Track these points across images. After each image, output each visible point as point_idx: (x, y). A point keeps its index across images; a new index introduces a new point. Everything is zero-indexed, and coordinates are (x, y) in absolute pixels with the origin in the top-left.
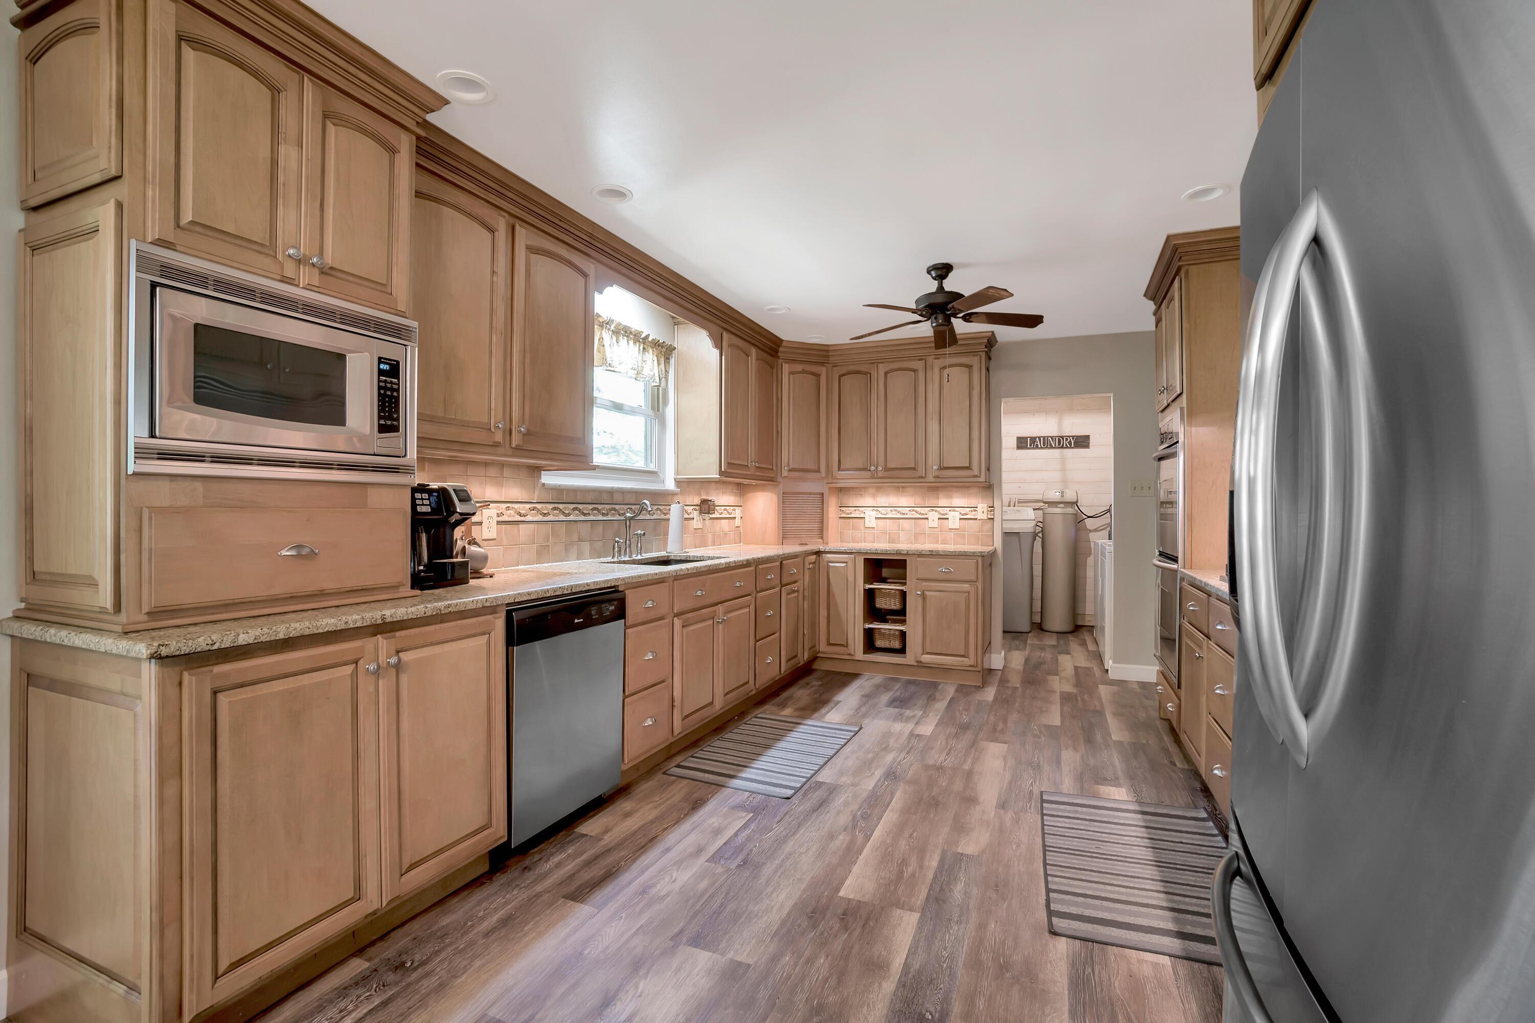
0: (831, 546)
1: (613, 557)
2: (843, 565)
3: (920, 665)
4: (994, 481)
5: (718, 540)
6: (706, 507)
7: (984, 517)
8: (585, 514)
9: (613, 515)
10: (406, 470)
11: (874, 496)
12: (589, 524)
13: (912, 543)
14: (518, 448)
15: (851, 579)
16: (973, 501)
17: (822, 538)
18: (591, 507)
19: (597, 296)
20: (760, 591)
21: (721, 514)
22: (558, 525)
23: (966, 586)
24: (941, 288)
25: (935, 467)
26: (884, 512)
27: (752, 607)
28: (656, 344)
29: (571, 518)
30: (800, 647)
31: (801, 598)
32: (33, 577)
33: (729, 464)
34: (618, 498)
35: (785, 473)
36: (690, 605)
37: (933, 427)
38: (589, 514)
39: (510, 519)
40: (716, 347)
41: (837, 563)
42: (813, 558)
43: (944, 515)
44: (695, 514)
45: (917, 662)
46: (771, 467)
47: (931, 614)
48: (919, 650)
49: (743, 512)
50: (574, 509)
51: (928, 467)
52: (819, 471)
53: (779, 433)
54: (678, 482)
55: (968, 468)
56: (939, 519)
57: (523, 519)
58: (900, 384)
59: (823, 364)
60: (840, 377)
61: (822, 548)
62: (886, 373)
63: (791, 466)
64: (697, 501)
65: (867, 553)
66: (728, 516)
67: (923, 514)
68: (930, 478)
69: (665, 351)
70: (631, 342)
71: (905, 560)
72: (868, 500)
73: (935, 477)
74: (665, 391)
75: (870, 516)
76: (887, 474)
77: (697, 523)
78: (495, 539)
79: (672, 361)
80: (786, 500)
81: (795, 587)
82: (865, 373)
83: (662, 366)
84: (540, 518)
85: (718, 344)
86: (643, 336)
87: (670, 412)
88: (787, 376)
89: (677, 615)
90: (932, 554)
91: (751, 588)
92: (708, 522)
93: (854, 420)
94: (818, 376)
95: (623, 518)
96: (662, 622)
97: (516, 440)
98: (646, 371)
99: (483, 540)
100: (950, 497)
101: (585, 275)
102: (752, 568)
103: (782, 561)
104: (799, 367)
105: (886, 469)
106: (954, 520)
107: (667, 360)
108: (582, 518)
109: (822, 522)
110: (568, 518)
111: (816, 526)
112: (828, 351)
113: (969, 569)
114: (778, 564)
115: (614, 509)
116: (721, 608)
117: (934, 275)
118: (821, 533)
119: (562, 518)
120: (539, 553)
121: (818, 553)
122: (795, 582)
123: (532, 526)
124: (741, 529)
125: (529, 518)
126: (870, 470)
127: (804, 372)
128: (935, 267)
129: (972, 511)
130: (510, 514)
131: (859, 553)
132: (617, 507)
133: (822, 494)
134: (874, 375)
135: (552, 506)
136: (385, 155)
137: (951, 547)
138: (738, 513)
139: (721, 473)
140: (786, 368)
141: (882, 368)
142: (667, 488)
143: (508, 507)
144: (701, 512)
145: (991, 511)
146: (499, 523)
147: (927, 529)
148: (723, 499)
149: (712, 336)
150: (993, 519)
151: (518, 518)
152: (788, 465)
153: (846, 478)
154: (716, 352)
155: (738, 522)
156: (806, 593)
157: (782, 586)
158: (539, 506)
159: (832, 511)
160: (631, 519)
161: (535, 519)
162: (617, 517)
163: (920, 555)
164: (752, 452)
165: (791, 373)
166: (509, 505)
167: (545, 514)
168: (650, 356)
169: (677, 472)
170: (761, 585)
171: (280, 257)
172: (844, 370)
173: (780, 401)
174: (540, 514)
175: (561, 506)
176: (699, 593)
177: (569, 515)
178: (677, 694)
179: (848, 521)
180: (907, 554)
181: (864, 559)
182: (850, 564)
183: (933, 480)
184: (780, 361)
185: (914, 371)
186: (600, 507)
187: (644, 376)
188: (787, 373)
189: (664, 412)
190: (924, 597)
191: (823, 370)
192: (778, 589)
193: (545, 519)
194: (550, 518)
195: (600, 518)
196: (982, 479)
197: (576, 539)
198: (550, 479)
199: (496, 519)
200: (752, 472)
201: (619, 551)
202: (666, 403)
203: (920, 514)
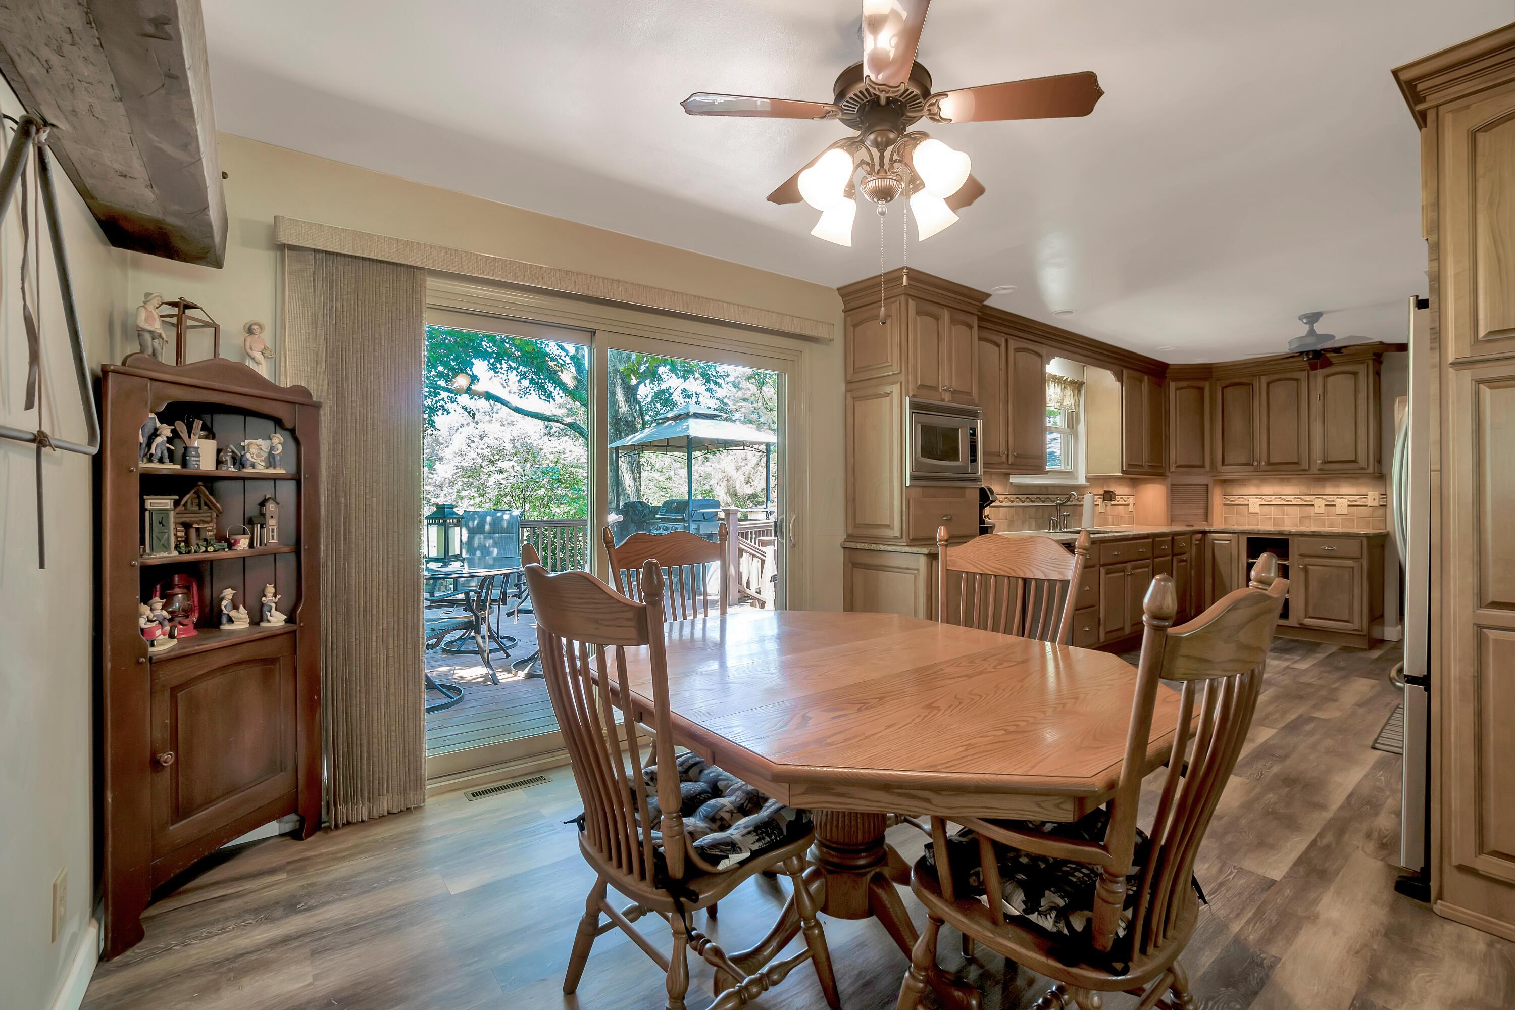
0: (1215, 527)
1: (1050, 529)
2: (1228, 542)
3: (1303, 628)
4: (1384, 472)
5: (1119, 520)
6: (1108, 496)
7: (1376, 503)
8: (1032, 502)
9: (1048, 502)
10: (975, 480)
11: (1258, 486)
12: (1034, 508)
13: (1297, 526)
14: (1012, 464)
15: (1235, 553)
16: (1363, 490)
17: (1207, 521)
18: (1036, 497)
19: (1047, 366)
20: (1156, 558)
21: (1118, 501)
23: (1350, 563)
24: (1312, 332)
25: (1318, 462)
26: (1268, 499)
27: (1151, 567)
28: (1072, 383)
29: (1025, 504)
30: (1188, 603)
31: (1189, 565)
32: (856, 525)
33: (1129, 465)
34: (1050, 491)
35: (1173, 469)
36: (1111, 560)
37: (1317, 428)
38: (1035, 501)
40: (1118, 381)
41: (1221, 541)
42: (1199, 536)
43: (1331, 502)
44: (1100, 502)
45: (1300, 624)
46: (1160, 465)
47: (1313, 585)
48: (1302, 613)
49: (1135, 500)
50: (1027, 498)
51: (1312, 462)
52: (1203, 466)
53: (1168, 438)
54: (1088, 479)
55: (1355, 461)
56: (1326, 505)
57: (1001, 504)
58: (1281, 392)
59: (1205, 379)
60: (1223, 389)
61: (1207, 529)
62: (1268, 384)
63: (1179, 463)
64: (1101, 492)
65: (1250, 533)
66: (1124, 503)
67: (1309, 501)
68: (1314, 470)
69: (1077, 386)
70: (1056, 385)
71: (1287, 540)
72: (1252, 490)
73: (1319, 470)
74: (1078, 414)
75: (1254, 504)
76: (1269, 468)
77: (1101, 508)
79: (1083, 392)
80: (1174, 491)
81: (1184, 557)
82: (1248, 384)
83: (1076, 397)
84: (1009, 504)
85: (1120, 378)
86: (1064, 379)
87: (1082, 428)
88: (1174, 393)
89: (1103, 565)
90: (1314, 535)
91: (1150, 554)
92: (1109, 507)
93: (1237, 424)
94: (1201, 389)
95: (1054, 504)
96: (1093, 569)
97: (1011, 460)
98: (1066, 402)
100: (1338, 486)
101: (1040, 356)
102: (1151, 540)
103: (1174, 535)
104: (1184, 384)
105: (1269, 463)
106: (1342, 505)
107: (1079, 391)
108: (1031, 504)
109: (1207, 508)
111: (1201, 511)
112: (1211, 368)
113: (1353, 548)
114: (1170, 538)
115: (1048, 498)
116: (1129, 565)
117: (1305, 321)
118: (1206, 516)
119: (1021, 504)
120: (1009, 526)
121: (1204, 533)
122: (1184, 554)
123: (1005, 509)
124: (1134, 513)
125: (1004, 504)
126: (1253, 465)
127: (1188, 387)
128: (1306, 316)
129: (1361, 498)
131: (1242, 533)
132: (1050, 497)
133: (1207, 485)
134: (1256, 386)
135: (1015, 496)
136: (968, 330)
137: (1340, 530)
138: (1131, 501)
139: (1123, 472)
140: (1173, 385)
141: (1264, 380)
142: (1079, 483)
144: (1104, 500)
145: (1384, 498)
147: (1312, 514)
148: (1120, 490)
149: (1115, 374)
150: (1385, 505)
151: (999, 504)
152: (1176, 462)
153: (1229, 472)
154: (1119, 384)
155: (1131, 508)
156: (1193, 564)
157: (1173, 555)
158: (1009, 496)
159: (1217, 499)
160: (1060, 504)
161: (1007, 504)
162: (1051, 504)
163: (1302, 535)
164: (1146, 455)
165: (1177, 389)
167: (1012, 501)
168: (1069, 392)
169: (1088, 471)
170: (1157, 553)
171: (940, 390)
172: (1227, 382)
173: (1167, 413)
175: (1020, 497)
176: (1116, 553)
177: (1024, 502)
178: (1102, 615)
179: (1232, 507)
180: (1290, 534)
181: (1248, 538)
182: (1234, 543)
183: (1318, 472)
184: (1167, 380)
185: (1297, 380)
186: (1041, 497)
187: (1067, 406)
188: (1174, 390)
189: (1077, 428)
190: (1306, 570)
191: (1207, 386)
192: (1169, 558)
193: (1012, 504)
195: (1041, 504)
196: (1371, 470)
197: (1028, 517)
198: (1015, 480)
200: (1146, 469)
201: (1054, 526)
202: (1078, 422)
203: (1306, 501)
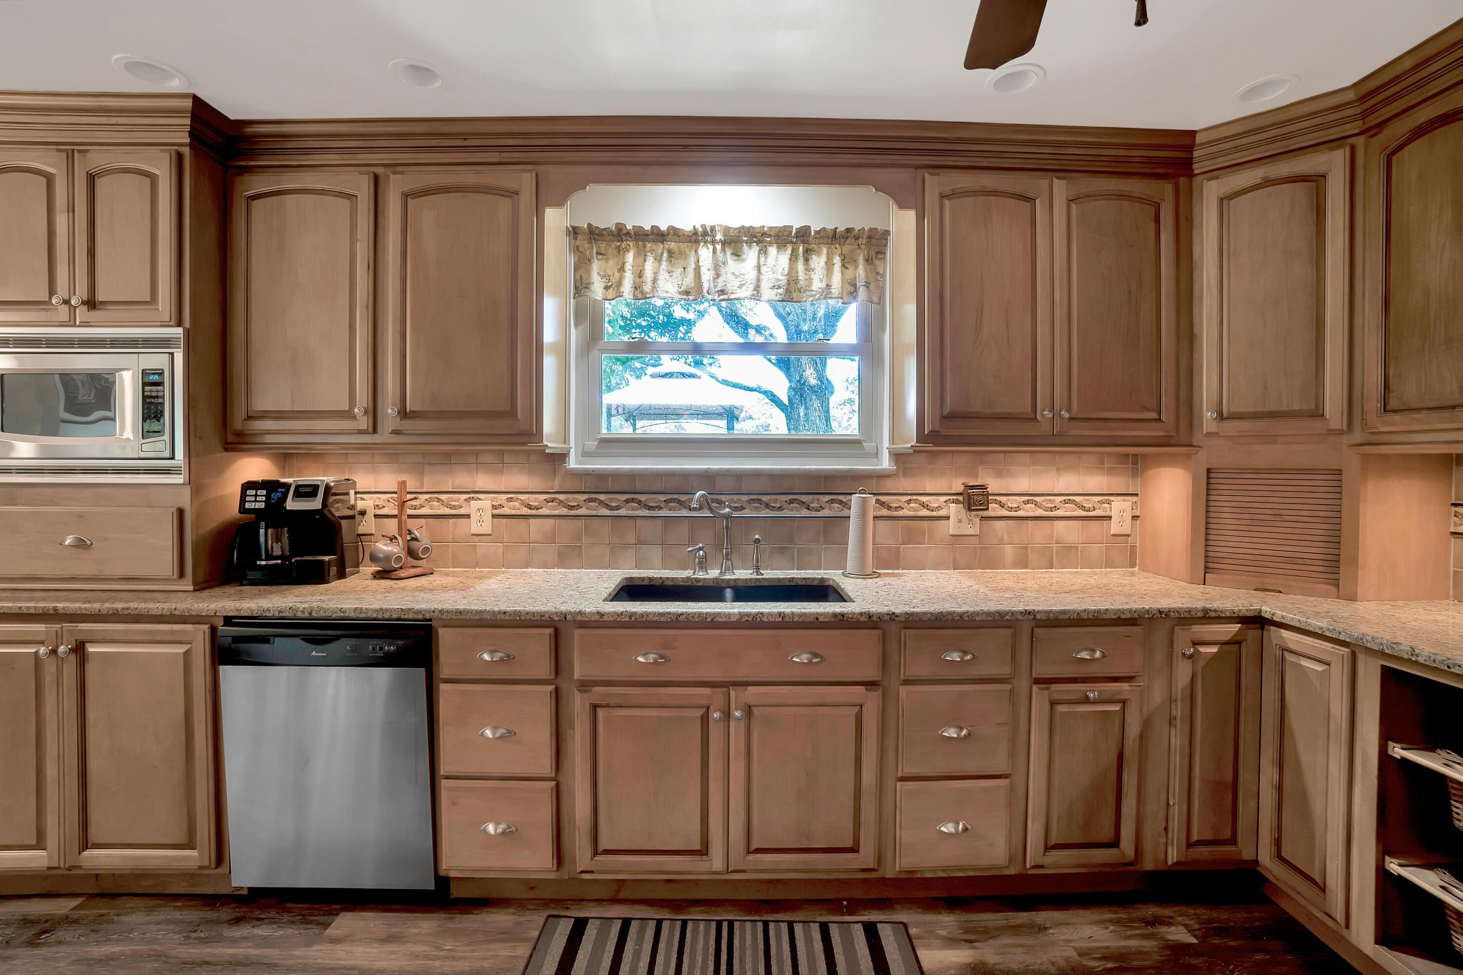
8: (650, 508)
12: (659, 522)
18: (661, 497)
22: (596, 521)
29: (624, 512)
35: (1208, 426)
38: (660, 508)
39: (514, 512)
42: (1225, 631)
44: (954, 509)
50: (629, 501)
57: (534, 512)
64: (958, 486)
69: (867, 243)
78: (491, 535)
79: (888, 255)
83: (862, 268)
84: (564, 511)
99: (473, 535)
104: (1251, 178)
108: (646, 513)
110: (616, 513)
119: (605, 512)
120: (561, 555)
121: (1253, 620)
123: (551, 521)
125: (544, 511)
130: (514, 506)
135: (584, 497)
138: (1120, 508)
143: (511, 498)
146: (493, 516)
148: (1061, 481)
151: (525, 511)
158: (561, 497)
161: (557, 512)
165: (1227, 198)
166: (511, 496)
167: (574, 506)
169: (893, 439)
174: (564, 507)
175: (603, 497)
177: (618, 508)
187: (813, 293)
193: (575, 513)
194: (582, 511)
197: (632, 540)
199: (489, 512)
